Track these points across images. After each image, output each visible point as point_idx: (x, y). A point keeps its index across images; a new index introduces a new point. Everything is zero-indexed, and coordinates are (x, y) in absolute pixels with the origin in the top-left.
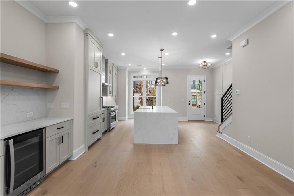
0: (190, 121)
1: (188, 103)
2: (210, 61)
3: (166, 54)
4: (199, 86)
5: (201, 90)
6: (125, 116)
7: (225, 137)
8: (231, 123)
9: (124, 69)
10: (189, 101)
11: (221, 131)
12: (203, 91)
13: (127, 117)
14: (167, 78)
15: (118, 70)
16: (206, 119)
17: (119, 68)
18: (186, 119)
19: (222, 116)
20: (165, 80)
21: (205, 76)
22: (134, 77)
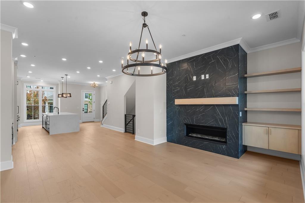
0: (83, 122)
1: (82, 109)
2: (97, 83)
3: (69, 77)
4: (90, 96)
5: (91, 99)
7: (105, 126)
8: (106, 118)
10: (83, 109)
11: (102, 123)
12: (93, 102)
14: (70, 94)
16: (95, 120)
18: (81, 121)
19: (103, 115)
21: (95, 92)
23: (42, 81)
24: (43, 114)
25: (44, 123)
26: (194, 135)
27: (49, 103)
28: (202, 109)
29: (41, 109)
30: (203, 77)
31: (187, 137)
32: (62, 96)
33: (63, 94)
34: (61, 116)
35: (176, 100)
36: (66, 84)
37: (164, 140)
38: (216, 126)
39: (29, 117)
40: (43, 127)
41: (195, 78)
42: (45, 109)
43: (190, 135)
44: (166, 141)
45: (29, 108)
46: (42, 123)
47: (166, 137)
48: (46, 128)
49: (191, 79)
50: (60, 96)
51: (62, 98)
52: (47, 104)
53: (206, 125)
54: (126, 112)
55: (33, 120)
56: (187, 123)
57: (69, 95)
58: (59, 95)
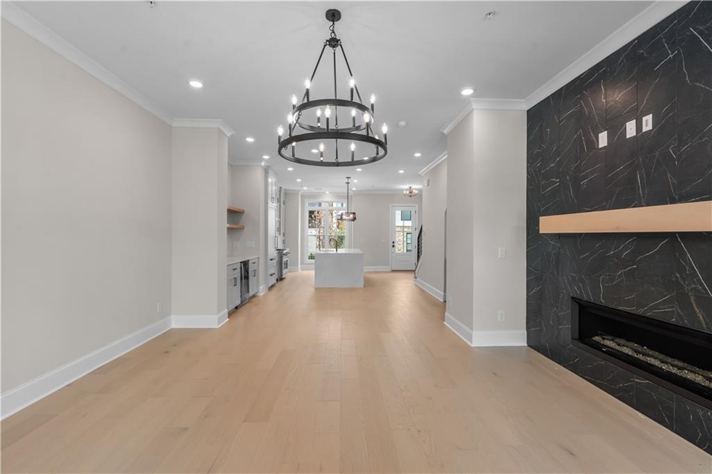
0: (393, 271)
6: (298, 265)
7: (418, 282)
8: (421, 264)
9: (296, 193)
10: (394, 243)
12: (413, 228)
13: (299, 266)
15: (286, 194)
17: (287, 192)
18: (388, 268)
20: (351, 216)
21: (417, 206)
22: (310, 204)
26: (611, 344)
28: (626, 248)
30: (631, 129)
31: (581, 342)
38: (680, 324)
41: (603, 140)
44: (525, 345)
47: (525, 333)
49: (593, 143)
53: (640, 311)
56: (579, 297)
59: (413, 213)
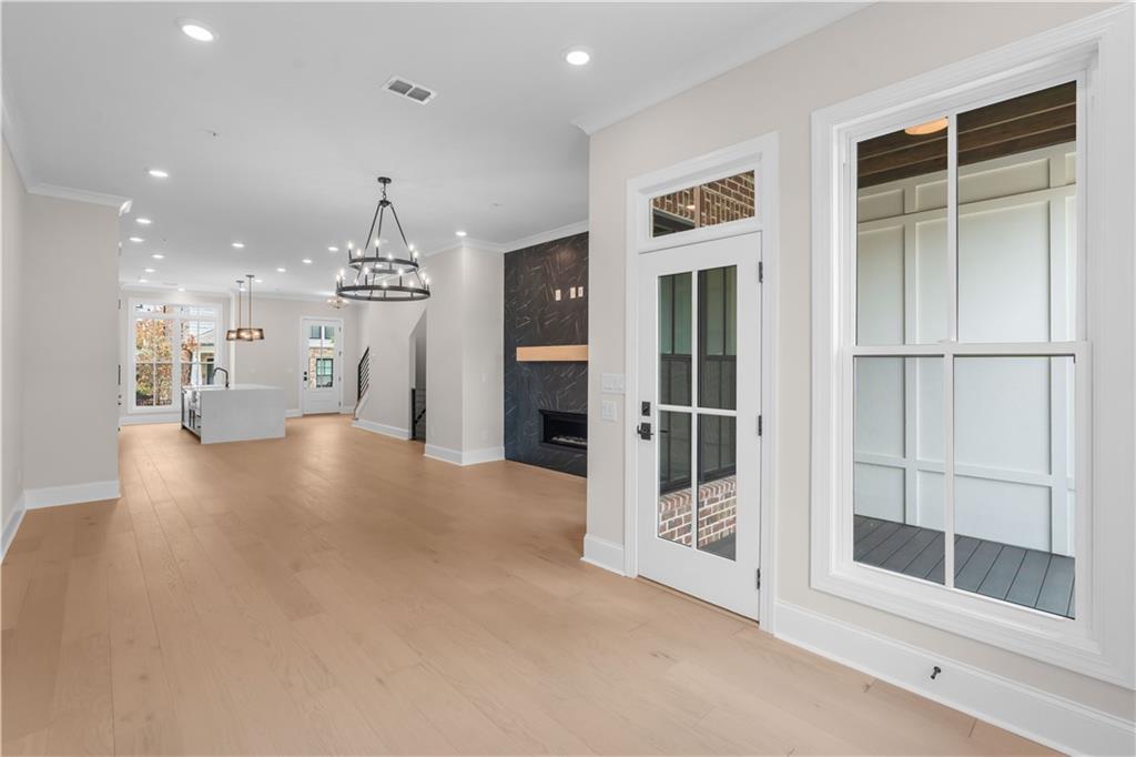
0: (305, 416)
1: (303, 376)
3: (258, 281)
7: (361, 424)
8: (367, 400)
10: (306, 373)
11: (357, 416)
12: (337, 351)
14: (261, 330)
16: (342, 410)
18: (296, 410)
19: (359, 392)
21: (342, 320)
23: (181, 290)
24: (182, 389)
25: (187, 415)
26: (562, 440)
27: (203, 355)
28: (570, 371)
29: (177, 373)
30: (573, 293)
31: (545, 444)
32: (239, 338)
33: (239, 330)
34: (235, 391)
35: (518, 349)
36: (251, 298)
37: (497, 454)
39: (142, 399)
40: (184, 427)
41: (558, 295)
42: (190, 374)
43: (555, 439)
44: (503, 458)
45: (142, 372)
46: (180, 415)
47: (503, 448)
48: (191, 429)
49: (552, 296)
50: (233, 335)
51: (240, 342)
52: (196, 359)
54: (414, 382)
55: (155, 408)
56: (544, 409)
57: (257, 334)
58: (229, 332)
59: (336, 331)
